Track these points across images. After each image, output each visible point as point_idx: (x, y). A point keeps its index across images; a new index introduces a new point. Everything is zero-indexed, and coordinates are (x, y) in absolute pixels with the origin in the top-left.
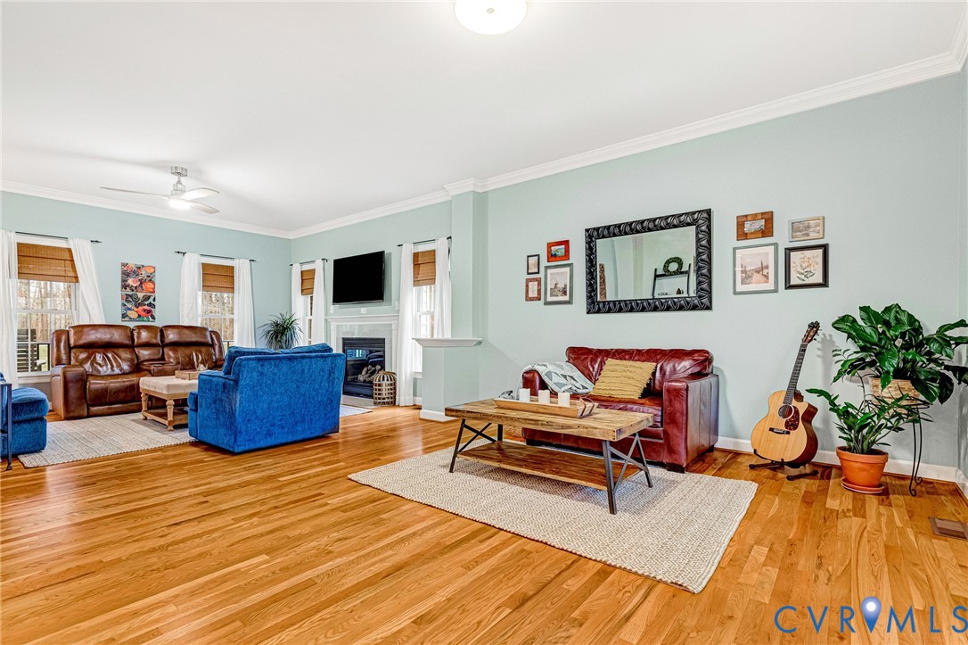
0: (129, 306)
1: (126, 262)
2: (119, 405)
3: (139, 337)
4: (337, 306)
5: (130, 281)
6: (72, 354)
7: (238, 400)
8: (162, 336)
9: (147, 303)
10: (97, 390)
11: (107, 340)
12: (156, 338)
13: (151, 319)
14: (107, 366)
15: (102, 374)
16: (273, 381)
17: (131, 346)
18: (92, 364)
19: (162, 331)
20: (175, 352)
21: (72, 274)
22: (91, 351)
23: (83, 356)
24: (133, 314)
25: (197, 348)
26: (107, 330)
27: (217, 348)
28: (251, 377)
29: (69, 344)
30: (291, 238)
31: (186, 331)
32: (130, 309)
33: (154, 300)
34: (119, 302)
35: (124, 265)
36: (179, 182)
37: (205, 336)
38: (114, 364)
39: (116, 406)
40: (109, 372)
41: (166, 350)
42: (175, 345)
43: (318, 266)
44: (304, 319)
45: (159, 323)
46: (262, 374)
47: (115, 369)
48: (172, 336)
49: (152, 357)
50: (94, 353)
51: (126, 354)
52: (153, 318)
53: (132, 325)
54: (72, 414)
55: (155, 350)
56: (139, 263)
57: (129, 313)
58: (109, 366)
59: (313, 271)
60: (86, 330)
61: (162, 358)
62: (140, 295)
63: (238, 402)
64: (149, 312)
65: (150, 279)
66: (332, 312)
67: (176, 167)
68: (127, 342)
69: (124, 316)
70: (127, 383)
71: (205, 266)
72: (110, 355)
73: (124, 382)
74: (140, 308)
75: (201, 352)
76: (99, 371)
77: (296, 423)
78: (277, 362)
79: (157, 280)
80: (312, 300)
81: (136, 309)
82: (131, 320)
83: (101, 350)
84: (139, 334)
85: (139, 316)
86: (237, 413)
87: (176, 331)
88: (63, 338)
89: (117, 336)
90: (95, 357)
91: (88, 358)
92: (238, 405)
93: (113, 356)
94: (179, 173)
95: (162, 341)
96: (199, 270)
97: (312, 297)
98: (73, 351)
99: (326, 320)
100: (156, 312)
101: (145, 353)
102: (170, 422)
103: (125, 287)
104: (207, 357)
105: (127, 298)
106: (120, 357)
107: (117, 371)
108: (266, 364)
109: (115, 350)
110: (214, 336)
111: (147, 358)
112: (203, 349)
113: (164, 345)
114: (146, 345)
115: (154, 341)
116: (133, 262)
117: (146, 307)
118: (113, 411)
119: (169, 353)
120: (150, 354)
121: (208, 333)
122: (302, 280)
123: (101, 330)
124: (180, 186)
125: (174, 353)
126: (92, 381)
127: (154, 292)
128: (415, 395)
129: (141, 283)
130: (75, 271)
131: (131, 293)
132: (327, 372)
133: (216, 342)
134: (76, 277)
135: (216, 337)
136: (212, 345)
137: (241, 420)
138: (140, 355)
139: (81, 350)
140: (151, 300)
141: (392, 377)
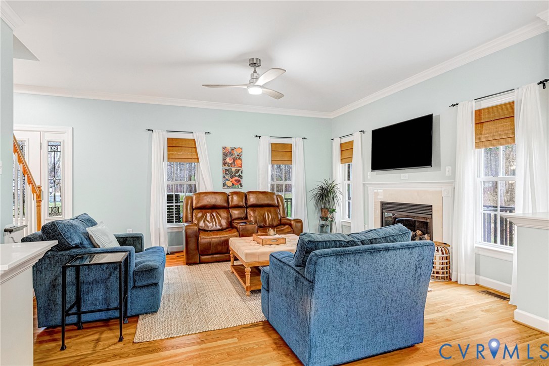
0: (227, 177)
1: (225, 146)
2: (218, 255)
3: (232, 201)
4: (375, 172)
5: (228, 160)
6: (194, 214)
7: (313, 306)
8: (246, 200)
9: (237, 175)
10: (204, 244)
11: (213, 203)
12: (242, 201)
13: (240, 187)
14: (213, 222)
15: (210, 229)
16: (353, 282)
17: (227, 208)
18: (204, 222)
19: (246, 196)
20: (254, 211)
21: (196, 157)
22: (204, 211)
23: (200, 215)
24: (229, 184)
25: (268, 208)
26: (213, 196)
27: (281, 208)
28: (328, 278)
29: (192, 207)
30: (332, 118)
31: (261, 196)
32: (227, 180)
33: (242, 173)
34: (221, 174)
35: (224, 148)
36: (255, 72)
37: (273, 200)
38: (217, 221)
39: (216, 256)
40: (214, 228)
41: (248, 210)
42: (254, 206)
43: (357, 138)
44: (343, 183)
45: (244, 190)
46: (340, 273)
47: (217, 225)
48: (252, 200)
49: (240, 216)
50: (206, 213)
51: (224, 214)
52: (241, 186)
53: (228, 191)
54: (190, 261)
55: (241, 210)
56: (233, 146)
57: (227, 182)
58: (214, 223)
59: (351, 143)
60: (202, 196)
61: (246, 218)
62: (234, 169)
63: (313, 309)
64: (239, 181)
65: (239, 157)
66: (369, 177)
67: (253, 59)
68: (225, 205)
69: (224, 185)
70: (223, 239)
71: (273, 145)
72: (214, 214)
73: (221, 237)
74: (234, 179)
75: (270, 212)
76: (208, 227)
77: (377, 332)
78: (358, 256)
79: (243, 157)
80: (349, 167)
81: (231, 180)
82: (228, 187)
83: (210, 211)
84: (232, 198)
85: (233, 184)
86: (312, 322)
87: (254, 195)
88: (190, 202)
89: (219, 200)
90: (206, 216)
91: (202, 216)
92: (312, 313)
93: (216, 215)
94: (254, 64)
95: (246, 203)
96: (270, 149)
97: (349, 165)
98: (194, 211)
99: (364, 184)
100: (243, 181)
101: (236, 213)
102: (247, 287)
103: (224, 164)
104: (274, 217)
105: (226, 172)
106: (220, 216)
107: (219, 227)
108: (345, 260)
109: (218, 211)
110: (279, 199)
111: (236, 216)
112: (272, 209)
113: (247, 206)
114: (237, 207)
115: (241, 204)
116: (229, 146)
117: (237, 178)
118: (214, 260)
119: (251, 213)
120: (239, 214)
121: (275, 197)
122: (341, 151)
123: (210, 196)
124: (255, 74)
125: (254, 213)
126: (202, 237)
127: (241, 167)
128: (477, 272)
129: (234, 161)
130: (197, 155)
131: (228, 168)
132: (413, 267)
133: (281, 204)
134: (198, 159)
135: (281, 199)
136: (278, 207)
137: (316, 333)
138: (233, 214)
139: (199, 210)
140: (240, 173)
141: (445, 248)
